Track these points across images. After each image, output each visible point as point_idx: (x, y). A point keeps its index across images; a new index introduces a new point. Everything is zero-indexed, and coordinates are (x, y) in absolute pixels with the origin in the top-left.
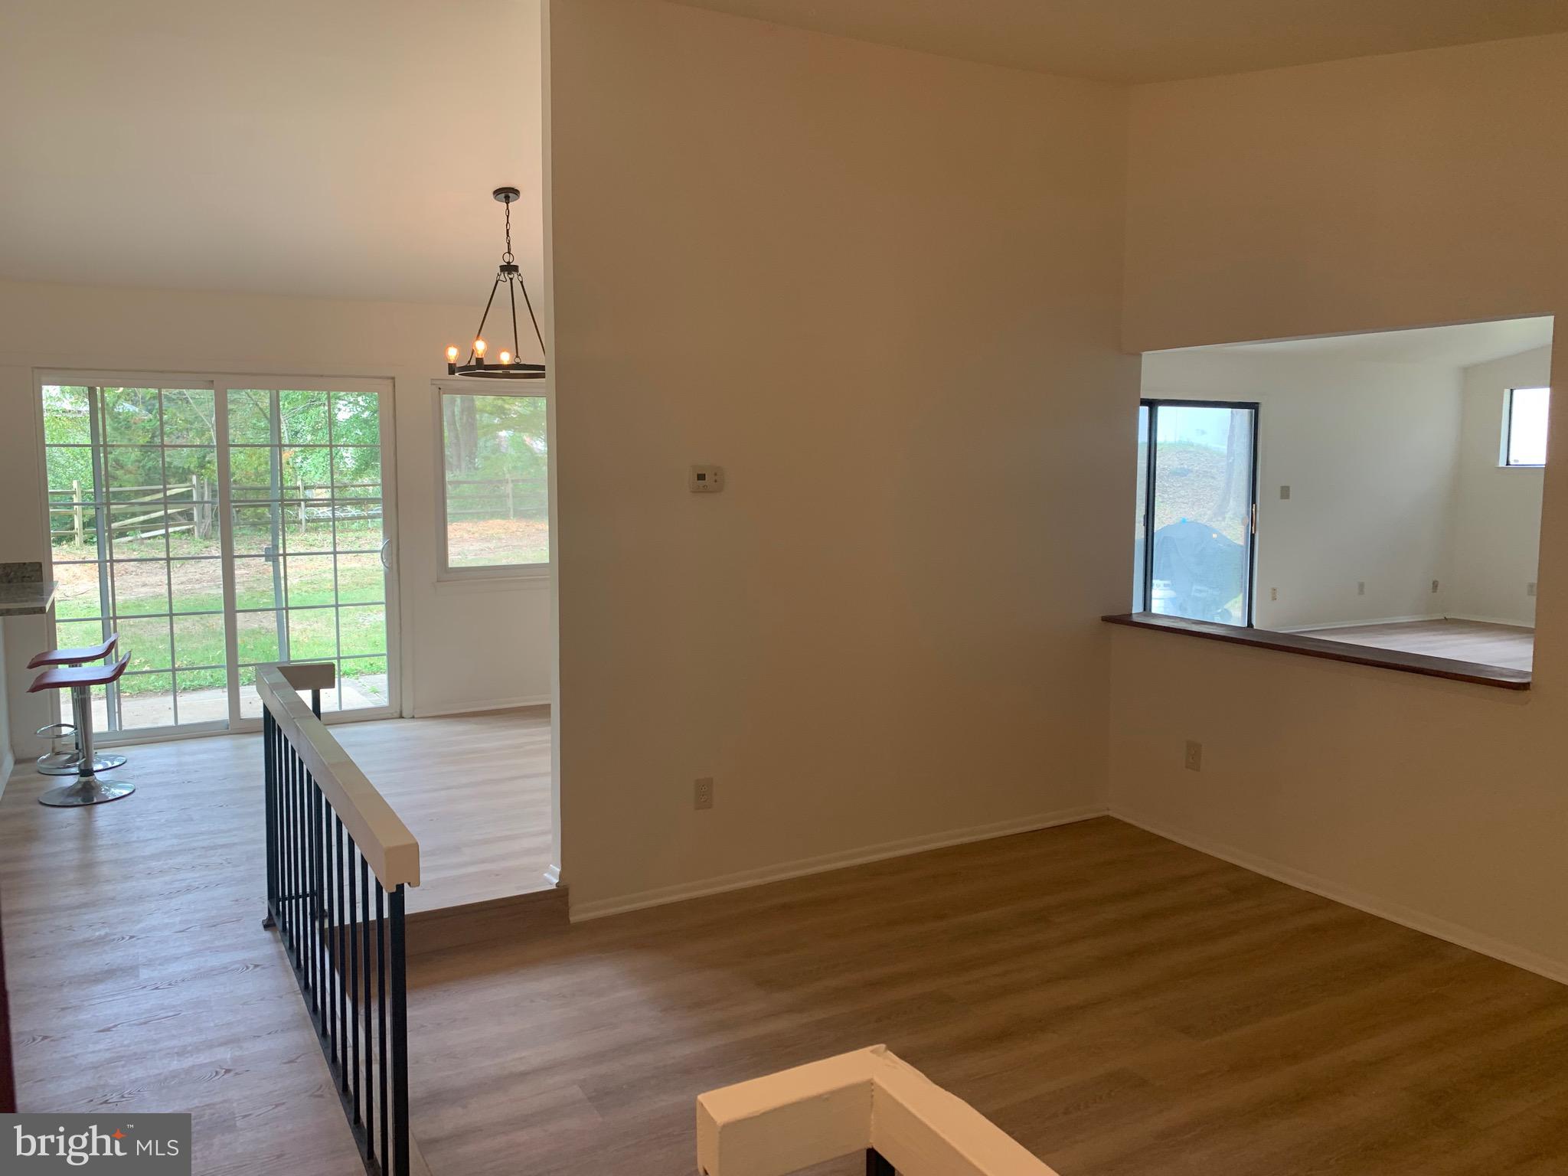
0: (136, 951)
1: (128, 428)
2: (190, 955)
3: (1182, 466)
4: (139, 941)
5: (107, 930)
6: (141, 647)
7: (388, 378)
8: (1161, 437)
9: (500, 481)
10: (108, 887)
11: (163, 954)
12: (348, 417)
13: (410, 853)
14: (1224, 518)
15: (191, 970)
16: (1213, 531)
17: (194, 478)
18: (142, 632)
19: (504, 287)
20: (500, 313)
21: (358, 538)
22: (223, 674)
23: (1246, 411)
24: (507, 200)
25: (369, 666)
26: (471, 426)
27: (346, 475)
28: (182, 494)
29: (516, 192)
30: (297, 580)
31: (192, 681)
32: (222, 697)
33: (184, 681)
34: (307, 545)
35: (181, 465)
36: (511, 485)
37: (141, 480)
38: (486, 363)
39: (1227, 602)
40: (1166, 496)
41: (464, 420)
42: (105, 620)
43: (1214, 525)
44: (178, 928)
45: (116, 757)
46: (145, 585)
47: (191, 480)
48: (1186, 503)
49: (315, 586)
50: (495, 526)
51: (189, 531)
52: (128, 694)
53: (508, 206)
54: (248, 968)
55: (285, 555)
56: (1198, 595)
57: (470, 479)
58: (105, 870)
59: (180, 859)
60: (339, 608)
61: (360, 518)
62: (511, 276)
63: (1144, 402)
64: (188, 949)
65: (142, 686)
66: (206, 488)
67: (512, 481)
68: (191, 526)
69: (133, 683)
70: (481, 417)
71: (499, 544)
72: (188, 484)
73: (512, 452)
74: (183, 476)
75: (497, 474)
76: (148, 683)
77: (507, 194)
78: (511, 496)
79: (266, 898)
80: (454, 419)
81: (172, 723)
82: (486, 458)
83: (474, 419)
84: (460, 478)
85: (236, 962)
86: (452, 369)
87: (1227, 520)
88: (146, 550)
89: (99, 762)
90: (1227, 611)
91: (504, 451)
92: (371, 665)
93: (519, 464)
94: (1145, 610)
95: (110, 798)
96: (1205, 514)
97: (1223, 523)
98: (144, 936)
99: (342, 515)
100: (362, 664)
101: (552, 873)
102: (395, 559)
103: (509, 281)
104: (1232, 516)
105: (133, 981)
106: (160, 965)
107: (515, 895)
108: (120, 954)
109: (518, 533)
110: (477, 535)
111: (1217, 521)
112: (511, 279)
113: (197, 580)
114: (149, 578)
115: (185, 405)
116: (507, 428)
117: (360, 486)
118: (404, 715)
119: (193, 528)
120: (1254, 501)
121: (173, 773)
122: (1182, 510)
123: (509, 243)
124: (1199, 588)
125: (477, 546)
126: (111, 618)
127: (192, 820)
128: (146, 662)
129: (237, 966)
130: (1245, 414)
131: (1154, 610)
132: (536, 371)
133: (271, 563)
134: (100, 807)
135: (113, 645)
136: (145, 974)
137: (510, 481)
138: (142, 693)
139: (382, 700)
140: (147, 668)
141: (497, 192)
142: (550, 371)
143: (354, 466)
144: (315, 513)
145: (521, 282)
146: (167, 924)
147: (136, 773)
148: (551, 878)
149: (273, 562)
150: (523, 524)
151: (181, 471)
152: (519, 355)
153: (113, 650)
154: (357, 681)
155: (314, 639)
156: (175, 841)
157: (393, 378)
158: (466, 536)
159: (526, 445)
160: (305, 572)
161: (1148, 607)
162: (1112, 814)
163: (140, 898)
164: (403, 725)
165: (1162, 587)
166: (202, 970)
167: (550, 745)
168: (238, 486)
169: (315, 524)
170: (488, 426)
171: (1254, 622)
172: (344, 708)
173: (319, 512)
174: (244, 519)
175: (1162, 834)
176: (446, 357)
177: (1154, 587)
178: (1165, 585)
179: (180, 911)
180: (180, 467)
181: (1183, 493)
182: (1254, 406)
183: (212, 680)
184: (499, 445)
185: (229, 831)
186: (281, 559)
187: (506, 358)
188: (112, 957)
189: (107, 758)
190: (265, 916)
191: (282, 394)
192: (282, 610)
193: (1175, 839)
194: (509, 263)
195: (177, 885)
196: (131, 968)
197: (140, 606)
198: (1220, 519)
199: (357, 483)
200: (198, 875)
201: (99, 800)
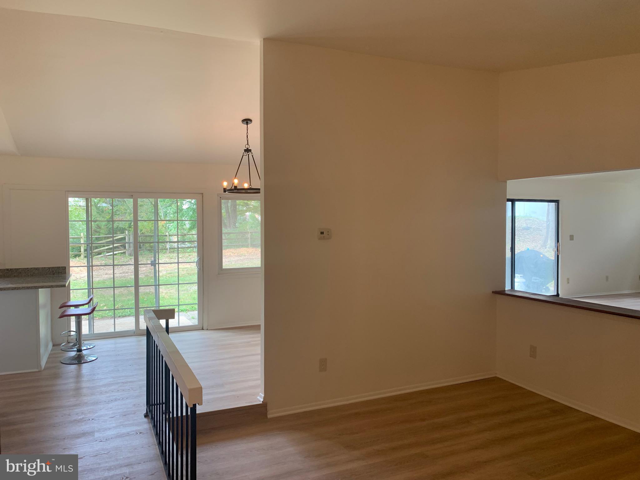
0: (94, 425)
1: (103, 212)
2: (115, 427)
3: (527, 226)
4: (95, 421)
5: (83, 416)
6: (103, 299)
7: (200, 193)
8: (517, 214)
9: (245, 233)
10: (85, 398)
11: (104, 427)
12: (187, 207)
13: (199, 391)
14: (546, 248)
15: (115, 434)
16: (541, 254)
17: (127, 232)
18: (104, 293)
19: (245, 158)
20: (244, 168)
21: (189, 255)
22: (133, 311)
23: (554, 204)
24: (247, 124)
25: (191, 308)
26: (235, 210)
27: (186, 230)
28: (122, 238)
29: (251, 120)
30: (165, 272)
31: (122, 313)
32: (132, 320)
33: (119, 313)
34: (169, 258)
35: (122, 227)
36: (250, 234)
37: (107, 233)
38: (238, 188)
39: (547, 284)
40: (521, 238)
41: (232, 209)
42: (89, 289)
43: (542, 251)
44: (111, 416)
45: (91, 344)
46: (106, 274)
47: (126, 233)
48: (530, 241)
49: (172, 275)
50: (243, 250)
51: (124, 253)
52: (97, 318)
53: (247, 126)
54: (137, 434)
55: (159, 264)
56: (535, 281)
57: (234, 232)
58: (84, 391)
59: (113, 387)
60: (179, 285)
61: (190, 247)
62: (248, 154)
63: (509, 200)
64: (114, 425)
65: (103, 315)
66: (131, 236)
67: (250, 232)
68: (125, 251)
69: (100, 314)
70: (239, 207)
71: (245, 258)
72: (124, 234)
73: (251, 221)
74: (122, 231)
75: (244, 230)
76: (105, 314)
77: (247, 121)
78: (250, 238)
79: (146, 404)
80: (228, 208)
81: (113, 331)
82: (240, 223)
83: (236, 208)
84: (230, 232)
85: (133, 431)
86: (225, 190)
87: (547, 248)
88: (108, 260)
89: (84, 346)
90: (548, 288)
91: (247, 220)
92: (192, 307)
93: (253, 226)
94: (512, 288)
95: (88, 361)
96: (538, 246)
97: (545, 250)
98: (97, 419)
99: (184, 246)
100: (189, 307)
101: (261, 397)
102: (202, 265)
103: (247, 155)
104: (549, 247)
105: (92, 438)
106: (103, 431)
107: (245, 405)
108: (88, 426)
109: (252, 253)
110: (236, 254)
111: (543, 249)
112: (248, 155)
113: (127, 272)
114: (108, 271)
115: (124, 203)
116: (249, 211)
117: (191, 235)
118: (204, 328)
119: (126, 252)
120: (558, 241)
121: (113, 351)
122: (527, 244)
123: (248, 141)
124: (535, 278)
125: (236, 258)
126: (91, 289)
127: (119, 371)
128: (105, 305)
129: (133, 433)
130: (553, 205)
131: (516, 289)
132: (257, 191)
133: (153, 267)
134: (84, 365)
135: (91, 299)
136: (97, 435)
137: (249, 232)
138: (103, 318)
139: (195, 322)
140: (105, 308)
141: (243, 121)
142: (262, 191)
143: (189, 227)
144: (173, 245)
145: (253, 156)
146: (106, 414)
147: (98, 351)
148: (260, 399)
149: (154, 266)
150: (254, 249)
151: (122, 229)
152: (251, 185)
153: (92, 301)
154: (186, 314)
155: (171, 296)
156: (112, 379)
157: (202, 194)
158: (232, 254)
159: (256, 218)
160: (169, 269)
161: (513, 287)
162: (498, 376)
163: (97, 403)
164: (203, 333)
165: (519, 277)
166: (119, 434)
167: (260, 342)
168: (144, 235)
169: (173, 250)
170: (241, 211)
171: (559, 293)
172: (181, 325)
173: (175, 245)
174: (145, 248)
175: (520, 385)
176: (222, 185)
177: (516, 277)
178: (521, 277)
179: (112, 409)
180: (121, 228)
181: (528, 237)
182: (557, 202)
183: (130, 313)
184: (246, 218)
185: (133, 376)
186: (157, 265)
187: (246, 186)
188: (85, 427)
189: (87, 344)
190: (145, 412)
191: (159, 200)
192: (157, 285)
193: (526, 388)
194: (248, 148)
195: (111, 398)
196: (92, 432)
197: (104, 282)
198: (544, 248)
199: (190, 234)
200: (119, 394)
201: (84, 362)
